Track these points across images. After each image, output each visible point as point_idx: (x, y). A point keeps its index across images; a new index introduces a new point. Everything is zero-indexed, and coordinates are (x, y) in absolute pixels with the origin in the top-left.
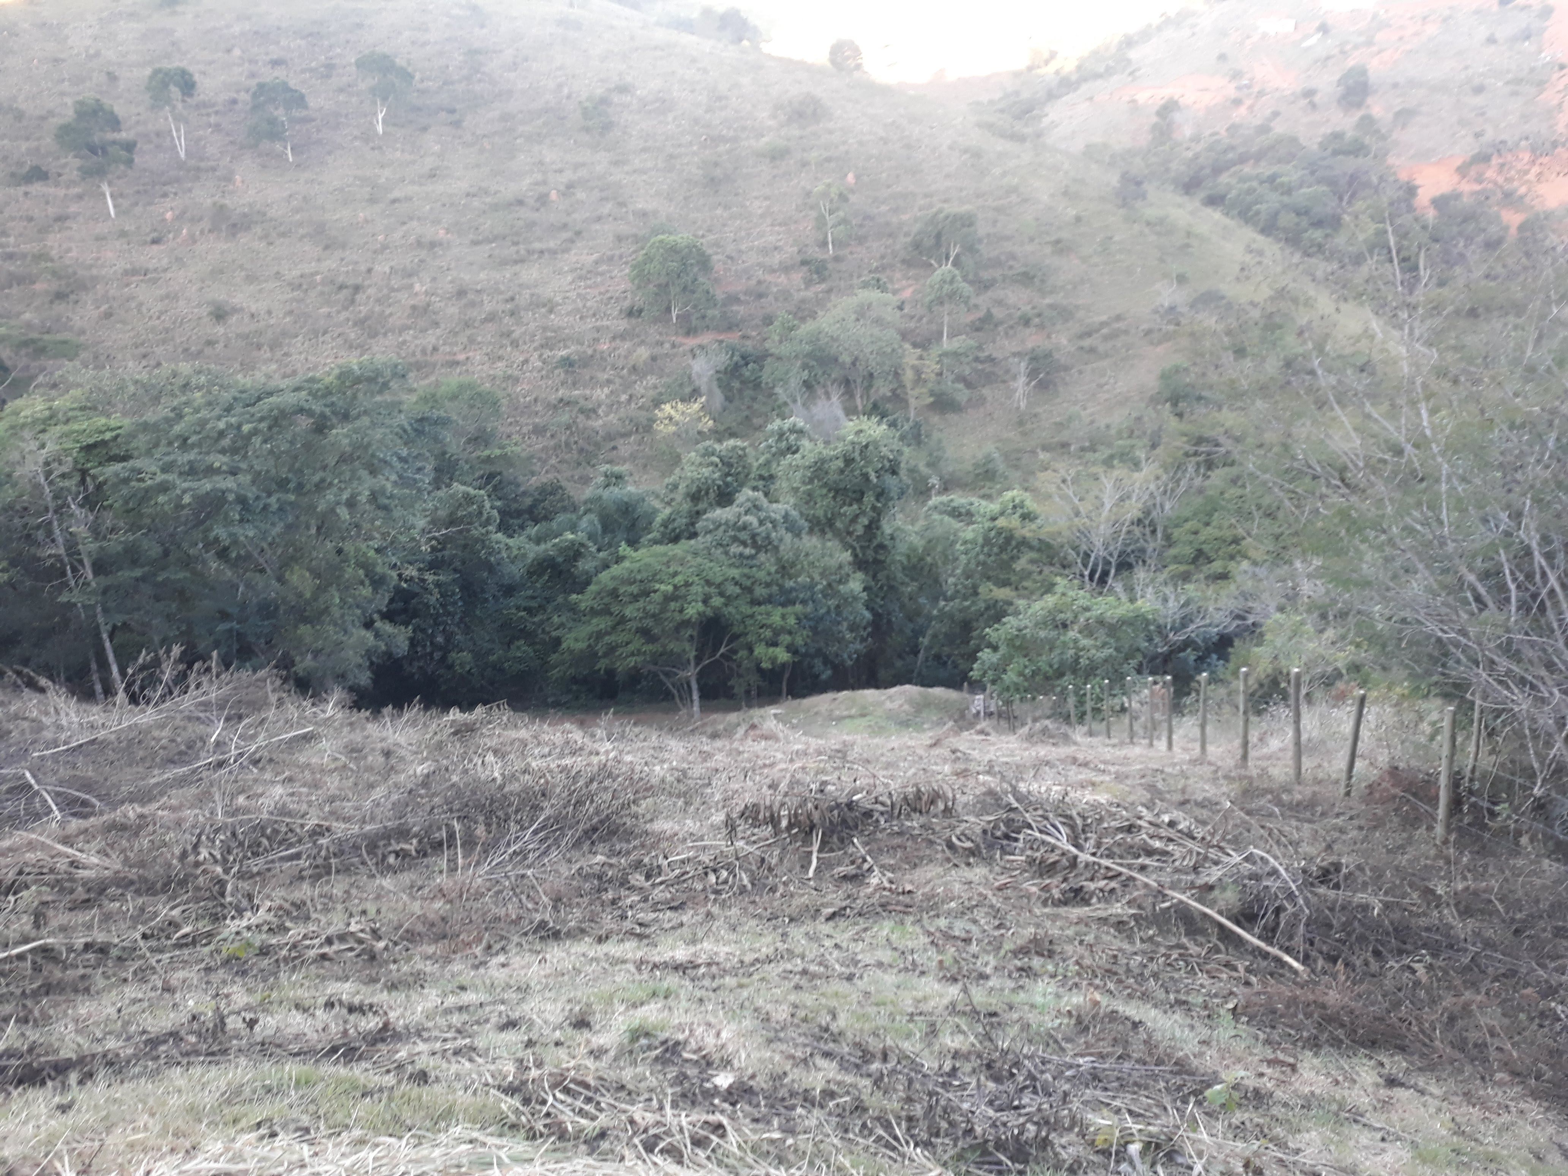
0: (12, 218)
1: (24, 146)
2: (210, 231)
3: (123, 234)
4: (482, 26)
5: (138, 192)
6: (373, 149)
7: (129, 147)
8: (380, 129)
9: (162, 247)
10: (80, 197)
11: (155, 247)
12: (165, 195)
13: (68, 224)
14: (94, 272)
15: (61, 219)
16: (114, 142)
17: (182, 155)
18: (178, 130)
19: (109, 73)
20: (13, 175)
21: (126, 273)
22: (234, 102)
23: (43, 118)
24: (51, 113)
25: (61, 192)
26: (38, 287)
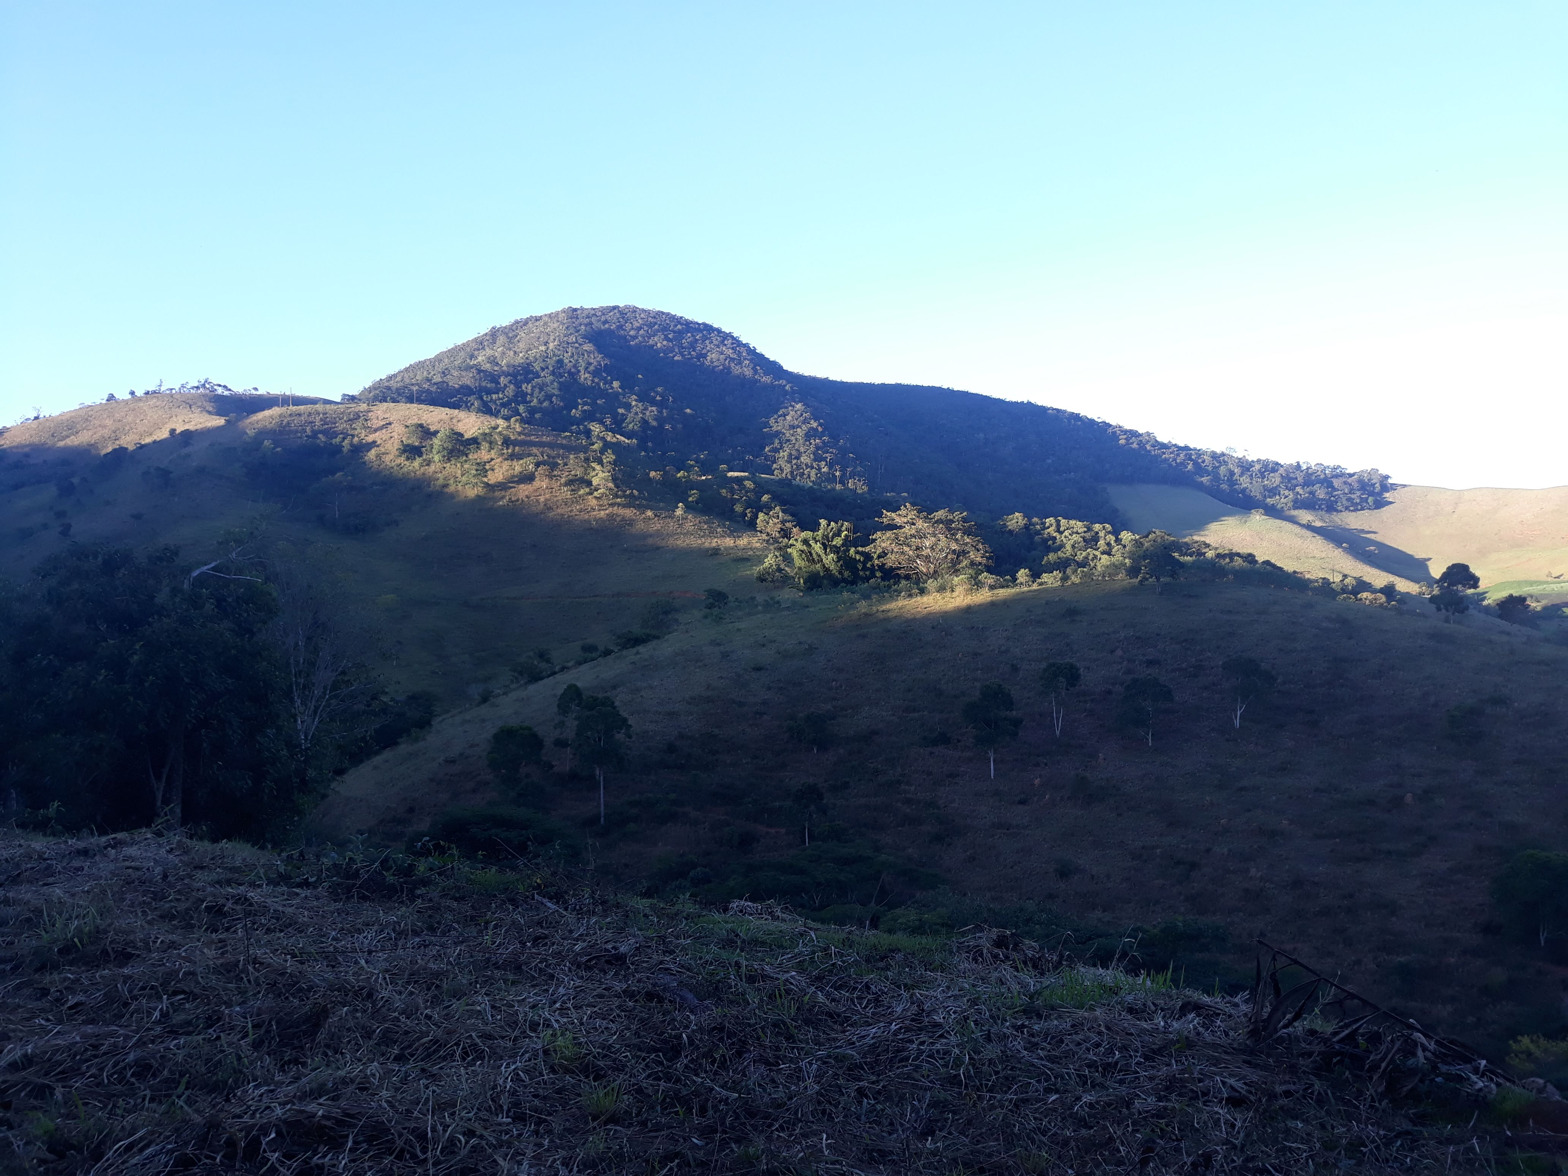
0: (917, 772)
1: (938, 716)
2: (1069, 798)
3: (997, 793)
4: (1350, 638)
5: (1015, 760)
6: (1228, 740)
7: (1017, 723)
8: (1237, 723)
9: (1027, 808)
10: (970, 760)
11: (1021, 807)
12: (1037, 765)
13: (956, 780)
14: (968, 821)
15: (952, 775)
16: (1005, 719)
17: (1058, 733)
18: (1058, 712)
20: (925, 738)
21: (993, 825)
23: (956, 697)
24: (963, 694)
25: (956, 754)
26: (924, 828)
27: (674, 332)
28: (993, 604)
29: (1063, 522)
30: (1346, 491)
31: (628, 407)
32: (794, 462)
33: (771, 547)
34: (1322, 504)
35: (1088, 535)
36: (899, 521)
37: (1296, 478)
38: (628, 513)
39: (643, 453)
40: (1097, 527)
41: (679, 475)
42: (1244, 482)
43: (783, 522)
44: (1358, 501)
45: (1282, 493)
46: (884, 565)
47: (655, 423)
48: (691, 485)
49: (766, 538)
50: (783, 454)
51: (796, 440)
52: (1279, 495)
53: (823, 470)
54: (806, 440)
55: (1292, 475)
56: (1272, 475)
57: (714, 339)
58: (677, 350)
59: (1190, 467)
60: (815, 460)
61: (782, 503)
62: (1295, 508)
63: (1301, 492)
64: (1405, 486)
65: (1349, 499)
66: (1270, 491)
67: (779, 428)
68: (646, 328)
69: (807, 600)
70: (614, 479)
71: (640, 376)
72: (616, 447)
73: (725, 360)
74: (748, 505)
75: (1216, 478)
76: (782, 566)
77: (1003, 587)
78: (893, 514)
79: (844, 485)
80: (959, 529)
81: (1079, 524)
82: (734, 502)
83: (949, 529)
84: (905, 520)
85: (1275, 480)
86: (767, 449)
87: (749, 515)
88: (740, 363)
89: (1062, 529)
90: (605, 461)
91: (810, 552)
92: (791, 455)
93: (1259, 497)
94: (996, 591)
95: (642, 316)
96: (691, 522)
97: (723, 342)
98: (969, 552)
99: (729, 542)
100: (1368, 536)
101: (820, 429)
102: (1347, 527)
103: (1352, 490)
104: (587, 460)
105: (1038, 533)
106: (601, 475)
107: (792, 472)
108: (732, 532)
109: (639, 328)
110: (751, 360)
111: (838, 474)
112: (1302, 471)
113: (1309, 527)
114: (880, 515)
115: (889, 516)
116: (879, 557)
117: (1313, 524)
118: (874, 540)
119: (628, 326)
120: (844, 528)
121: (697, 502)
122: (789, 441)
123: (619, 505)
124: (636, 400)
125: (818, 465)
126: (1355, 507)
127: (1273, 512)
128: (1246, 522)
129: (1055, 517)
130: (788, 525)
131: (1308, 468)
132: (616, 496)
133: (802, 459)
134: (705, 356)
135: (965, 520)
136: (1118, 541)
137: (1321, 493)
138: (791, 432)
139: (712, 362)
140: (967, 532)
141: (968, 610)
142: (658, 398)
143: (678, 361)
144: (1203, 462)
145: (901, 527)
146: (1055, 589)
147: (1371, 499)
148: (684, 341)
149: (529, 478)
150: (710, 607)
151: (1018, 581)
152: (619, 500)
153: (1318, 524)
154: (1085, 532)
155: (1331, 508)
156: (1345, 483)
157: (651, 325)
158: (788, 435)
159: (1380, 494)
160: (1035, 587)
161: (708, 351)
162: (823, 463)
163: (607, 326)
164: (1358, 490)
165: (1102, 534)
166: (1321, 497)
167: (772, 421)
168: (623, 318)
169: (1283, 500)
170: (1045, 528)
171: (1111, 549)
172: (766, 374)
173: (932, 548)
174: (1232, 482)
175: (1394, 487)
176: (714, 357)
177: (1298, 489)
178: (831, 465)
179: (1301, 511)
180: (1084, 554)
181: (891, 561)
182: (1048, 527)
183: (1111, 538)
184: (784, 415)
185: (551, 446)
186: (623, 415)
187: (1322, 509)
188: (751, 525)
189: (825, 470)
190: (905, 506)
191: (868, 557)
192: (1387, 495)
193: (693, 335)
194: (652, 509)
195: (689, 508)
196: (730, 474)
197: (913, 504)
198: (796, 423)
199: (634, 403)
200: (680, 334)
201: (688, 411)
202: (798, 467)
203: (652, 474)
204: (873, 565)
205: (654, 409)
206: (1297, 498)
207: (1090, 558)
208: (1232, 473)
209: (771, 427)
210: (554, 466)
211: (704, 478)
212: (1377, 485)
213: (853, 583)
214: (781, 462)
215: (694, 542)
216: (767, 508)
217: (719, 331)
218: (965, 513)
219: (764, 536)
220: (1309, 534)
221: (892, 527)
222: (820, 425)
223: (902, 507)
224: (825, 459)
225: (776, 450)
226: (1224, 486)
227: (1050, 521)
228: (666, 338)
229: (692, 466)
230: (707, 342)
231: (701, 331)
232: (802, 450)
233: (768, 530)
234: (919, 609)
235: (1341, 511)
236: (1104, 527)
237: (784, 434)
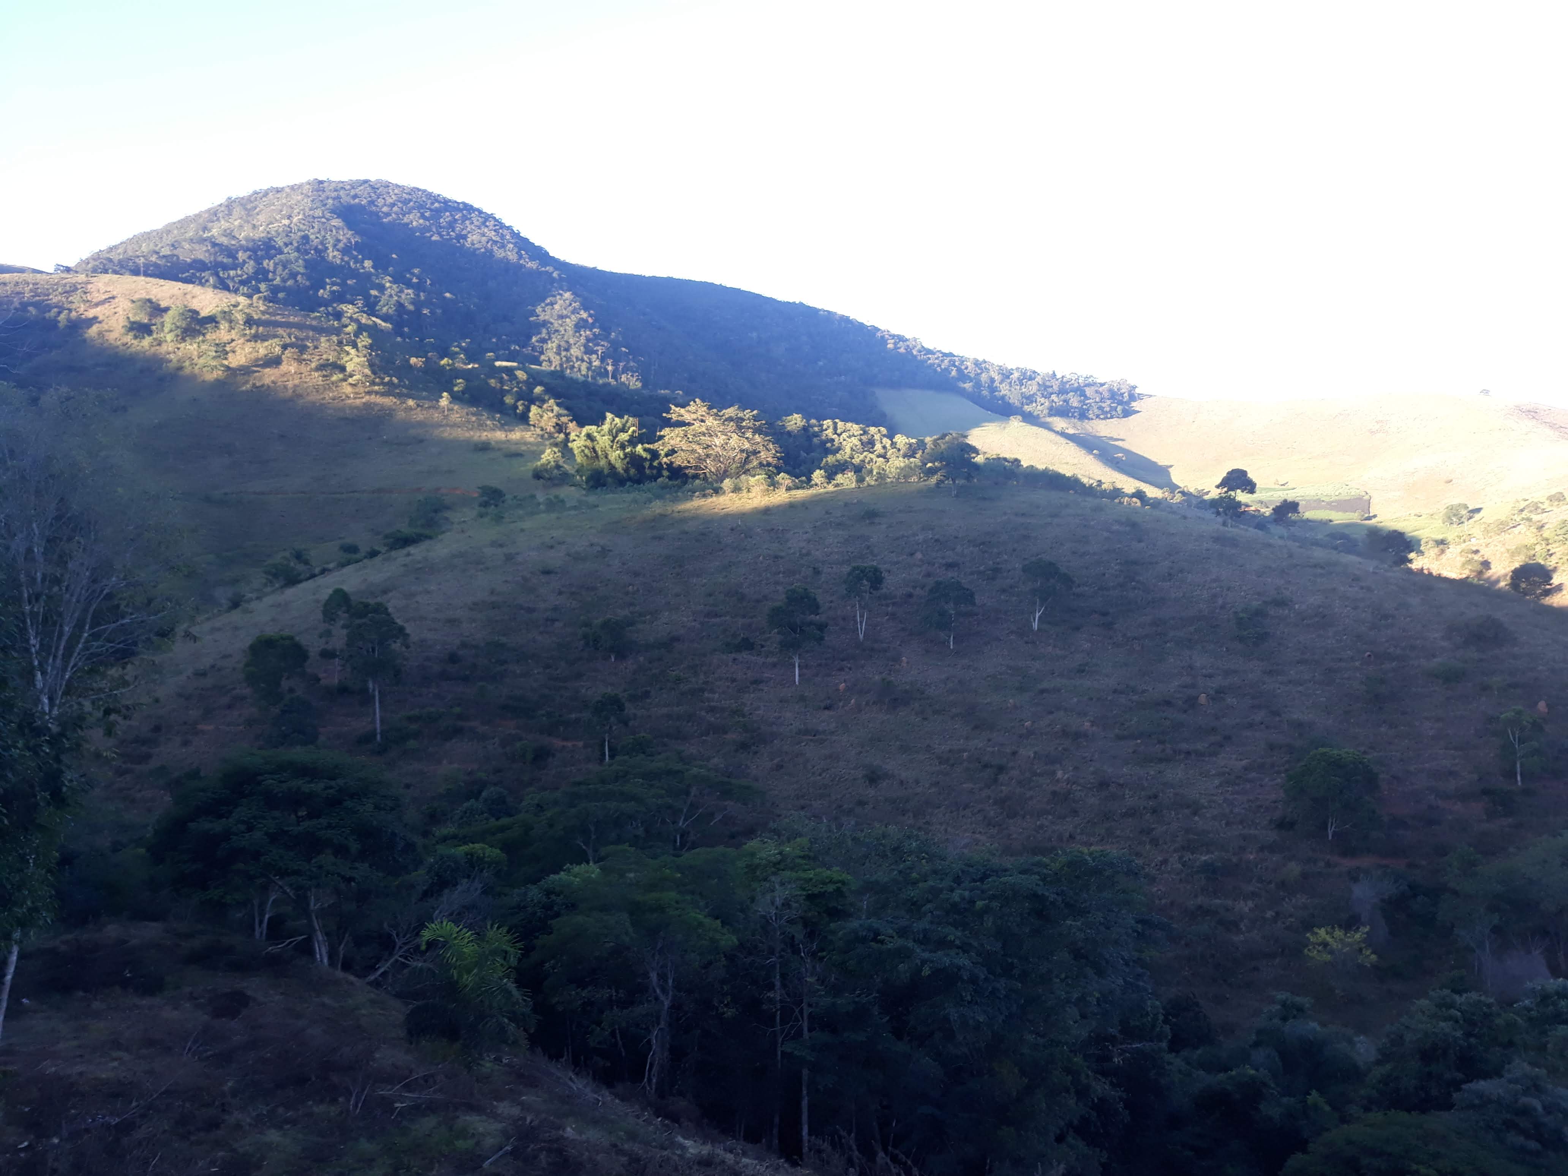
0: (720, 679)
1: (741, 621)
2: (874, 703)
3: (802, 698)
4: (1140, 541)
5: (820, 665)
6: (1027, 643)
7: (822, 627)
8: (1035, 626)
9: (832, 713)
10: (774, 665)
11: (827, 712)
12: (841, 669)
13: (761, 686)
14: (775, 728)
15: (756, 682)
16: (811, 623)
17: (861, 636)
18: (862, 616)
19: (814, 568)
20: (728, 644)
21: (799, 732)
22: (910, 596)
23: (758, 601)
24: (765, 597)
25: (760, 660)
26: (731, 736)
27: (431, 210)
28: (792, 506)
29: (840, 424)
30: (1098, 400)
31: (381, 288)
32: (563, 353)
33: (547, 443)
34: (1075, 412)
35: (865, 438)
36: (688, 417)
37: (1052, 387)
38: (388, 401)
39: (399, 339)
40: (873, 430)
41: (442, 362)
42: (1004, 389)
43: (559, 416)
44: (1108, 409)
45: (1038, 400)
46: (672, 463)
47: (411, 308)
48: (457, 373)
49: (541, 433)
50: (552, 345)
51: (565, 330)
52: (1036, 402)
53: (594, 364)
54: (576, 332)
55: (1048, 383)
56: (1029, 382)
57: (475, 220)
58: (434, 230)
59: (954, 373)
60: (586, 353)
61: (556, 395)
62: (1050, 415)
63: (1056, 400)
64: (1150, 396)
65: (1100, 408)
66: (1027, 398)
67: (547, 318)
68: (400, 205)
69: (592, 499)
70: (371, 365)
71: (394, 256)
72: (372, 331)
73: (488, 242)
74: (520, 396)
75: (978, 384)
76: (561, 463)
77: (798, 488)
78: (682, 411)
79: (616, 380)
80: (749, 428)
81: (855, 426)
82: (503, 393)
83: (740, 428)
84: (694, 416)
85: (1032, 388)
86: (534, 339)
87: (521, 408)
88: (503, 246)
89: (839, 431)
90: (360, 345)
91: (594, 448)
92: (559, 346)
93: (1017, 403)
94: (793, 492)
95: (396, 191)
96: (458, 413)
97: (484, 223)
98: (759, 452)
99: (500, 435)
100: (1116, 443)
101: (590, 320)
102: (1098, 434)
103: (1102, 399)
104: (340, 343)
105: (816, 435)
106: (356, 360)
107: (561, 365)
108: (502, 425)
109: (393, 205)
110: (515, 244)
111: (610, 368)
112: (1057, 380)
113: (1063, 434)
114: (668, 411)
115: (676, 413)
116: (667, 455)
117: (1066, 431)
118: (661, 437)
119: (380, 202)
120: (628, 424)
121: (463, 392)
122: (557, 331)
123: (377, 393)
124: (390, 282)
125: (589, 359)
126: (1105, 415)
127: (1030, 419)
128: (1005, 428)
129: (833, 419)
130: (564, 419)
131: (1063, 377)
132: (373, 383)
133: (572, 351)
134: (465, 237)
135: (756, 418)
136: (893, 444)
137: (1075, 402)
138: (560, 322)
139: (473, 244)
140: (757, 431)
141: (767, 511)
142: (415, 280)
143: (435, 241)
144: (966, 368)
145: (689, 424)
146: (852, 491)
147: (1119, 408)
148: (442, 220)
149: (276, 362)
150: (485, 504)
151: (813, 482)
152: (376, 388)
153: (1071, 431)
154: (861, 435)
155: (1083, 416)
156: (1097, 392)
157: (406, 202)
158: (556, 325)
159: (1128, 403)
160: (831, 488)
161: (469, 232)
162: (594, 356)
163: (357, 201)
164: (1109, 399)
165: (877, 437)
166: (1075, 404)
167: (539, 310)
168: (375, 192)
169: (1039, 408)
170: (822, 430)
171: (886, 453)
172: (532, 259)
173: (723, 447)
174: (993, 389)
175: (1140, 397)
176: (475, 239)
177: (1054, 397)
178: (603, 360)
179: (1055, 418)
180: (862, 457)
181: (679, 460)
182: (826, 430)
183: (887, 442)
184: (552, 304)
185: (300, 326)
186: (376, 297)
187: (1075, 417)
188: (524, 419)
189: (597, 363)
190: (695, 402)
191: (655, 454)
192: (1133, 404)
193: (451, 215)
194: (413, 399)
195: (455, 398)
196: (498, 364)
197: (703, 401)
198: (565, 312)
199: (388, 285)
200: (437, 213)
201: (448, 295)
202: (568, 359)
203: (413, 360)
204: (660, 463)
205: (410, 291)
206: (1052, 406)
207: (866, 461)
208: (992, 380)
209: (538, 316)
210: (303, 349)
211: (470, 366)
212: (1126, 394)
213: (639, 482)
214: (551, 354)
215: (462, 434)
216: (540, 401)
217: (480, 212)
218: (755, 412)
219: (538, 431)
220: (1063, 440)
221: (682, 424)
222: (590, 316)
223: (692, 403)
224: (596, 352)
225: (544, 341)
226: (985, 393)
227: (827, 423)
228: (423, 216)
229: (457, 353)
230: (467, 222)
231: (461, 210)
232: (572, 341)
233: (543, 424)
234: (716, 510)
235: (1092, 419)
236: (879, 430)
237: (552, 324)
